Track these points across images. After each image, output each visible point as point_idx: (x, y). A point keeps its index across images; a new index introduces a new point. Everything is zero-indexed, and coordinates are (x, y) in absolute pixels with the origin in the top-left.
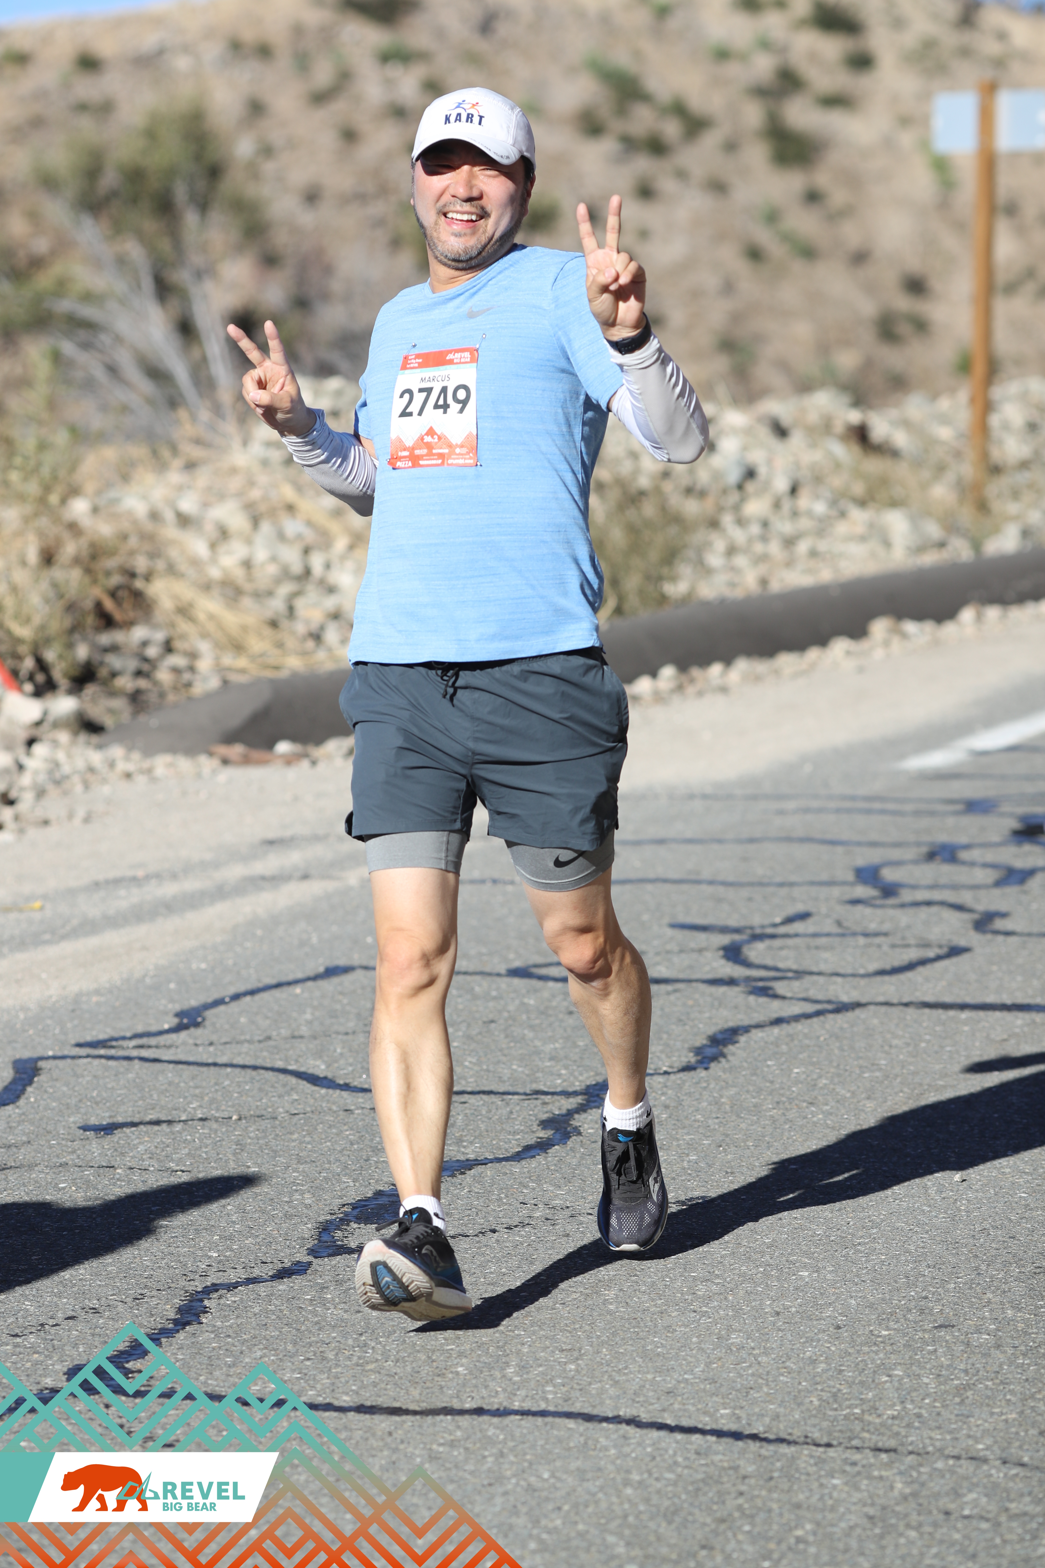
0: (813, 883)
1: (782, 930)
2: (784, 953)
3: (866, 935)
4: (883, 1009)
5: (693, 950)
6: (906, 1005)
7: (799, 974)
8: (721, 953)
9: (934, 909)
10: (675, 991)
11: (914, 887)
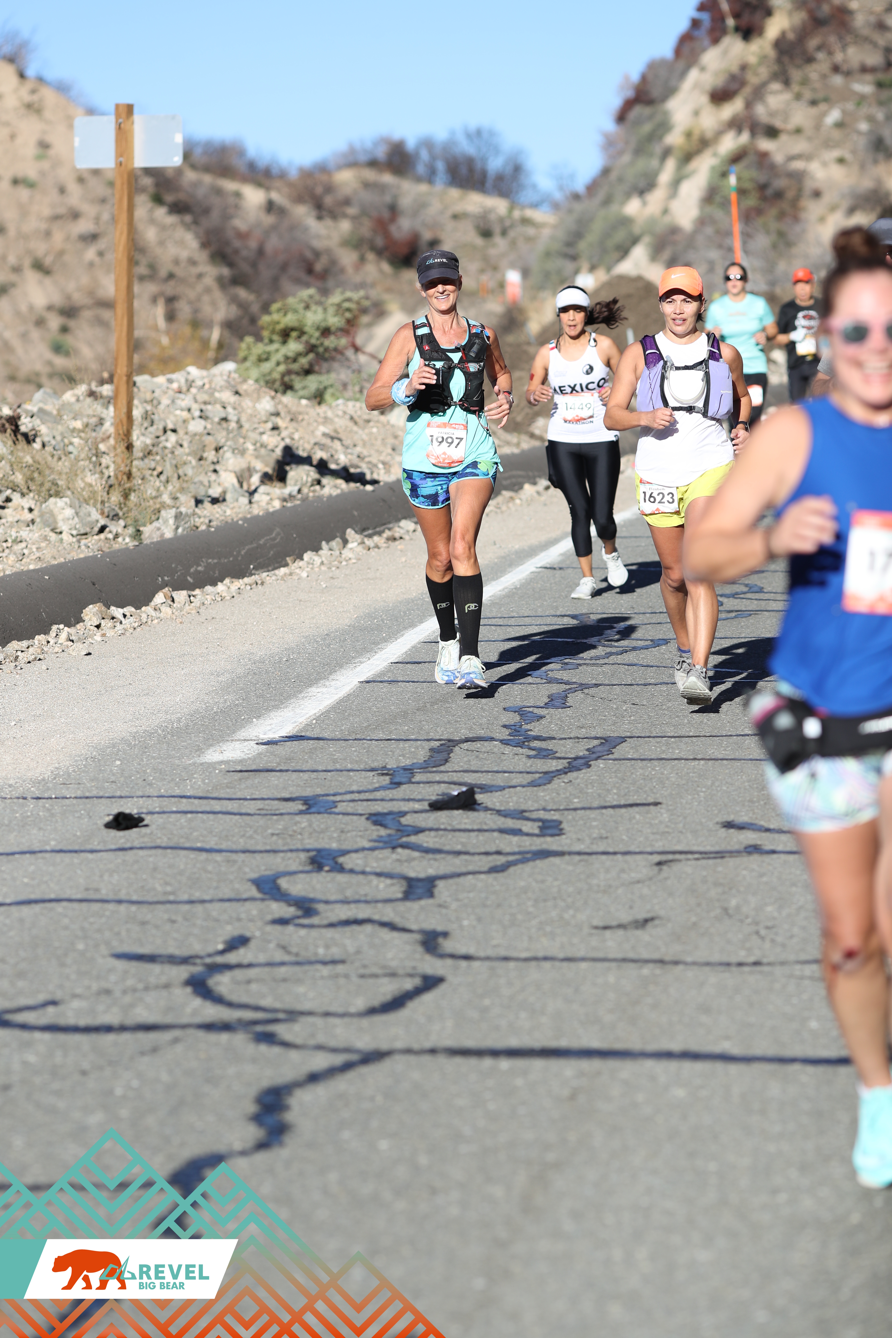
0: (222, 900)
1: (231, 958)
2: (254, 987)
3: (324, 963)
4: (412, 1059)
5: (157, 987)
6: (433, 1051)
7: (293, 1015)
8: (189, 990)
9: (368, 928)
10: (176, 1040)
11: (327, 902)
